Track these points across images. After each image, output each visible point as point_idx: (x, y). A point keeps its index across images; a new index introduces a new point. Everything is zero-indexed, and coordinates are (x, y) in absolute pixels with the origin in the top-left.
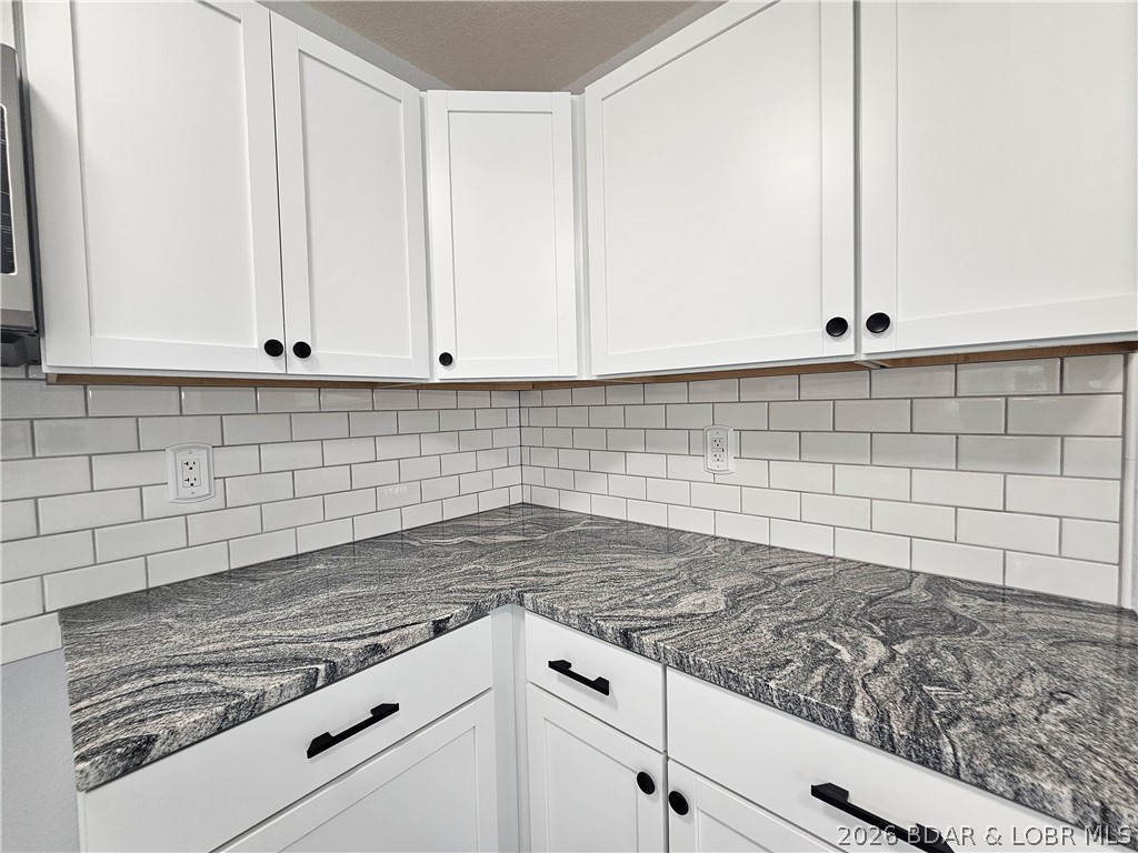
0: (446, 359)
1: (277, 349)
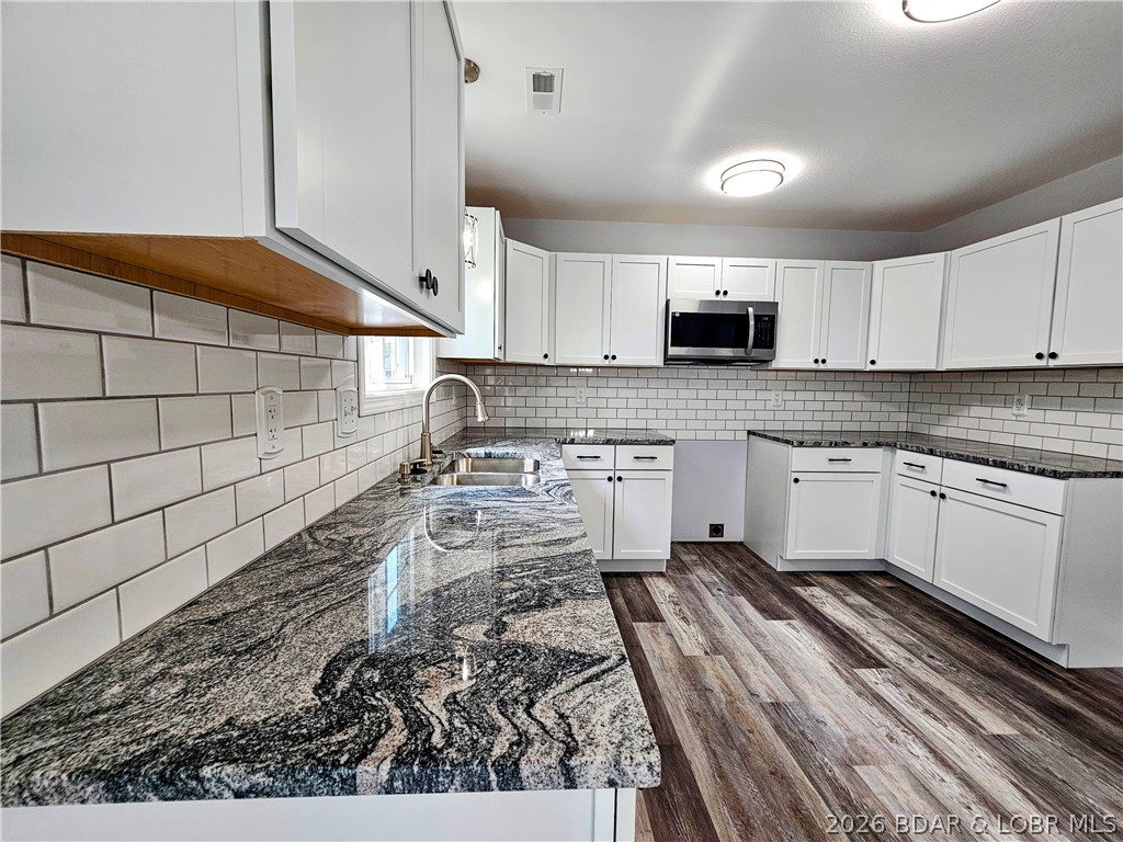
0: (873, 362)
1: (816, 361)
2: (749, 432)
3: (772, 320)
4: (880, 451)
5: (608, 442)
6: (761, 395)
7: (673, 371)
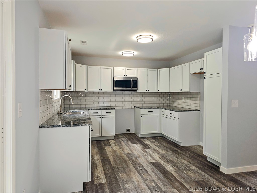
0: (158, 90)
1: (147, 90)
2: (135, 107)
3: (137, 81)
4: (158, 109)
5: (100, 109)
6: (137, 98)
7: (116, 93)
